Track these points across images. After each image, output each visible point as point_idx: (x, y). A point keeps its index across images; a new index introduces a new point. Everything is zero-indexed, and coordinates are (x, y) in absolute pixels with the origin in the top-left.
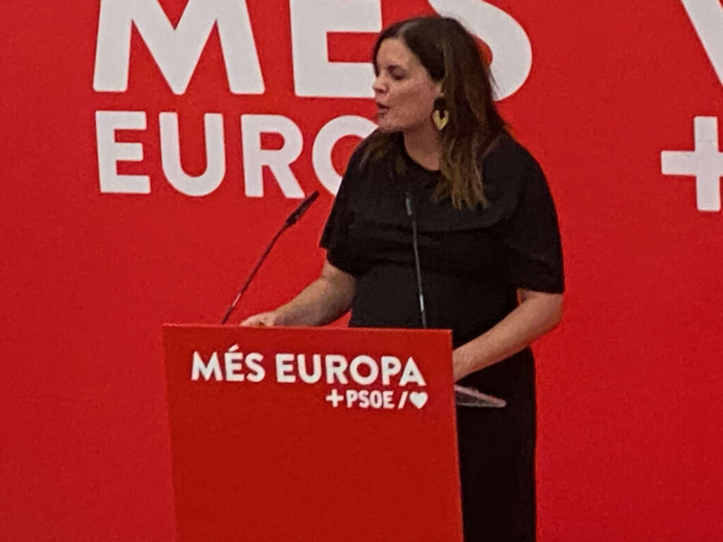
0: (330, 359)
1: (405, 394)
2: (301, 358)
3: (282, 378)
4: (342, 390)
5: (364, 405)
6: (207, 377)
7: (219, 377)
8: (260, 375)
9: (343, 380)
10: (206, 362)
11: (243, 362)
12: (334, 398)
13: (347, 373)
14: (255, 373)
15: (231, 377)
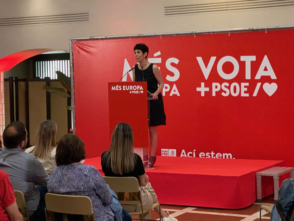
0: (130, 86)
1: (140, 91)
2: (126, 86)
3: (124, 89)
4: (132, 91)
5: (135, 93)
7: (115, 90)
8: (121, 89)
9: (132, 89)
10: (114, 87)
11: (119, 87)
12: (131, 92)
13: (132, 88)
14: (120, 89)
15: (117, 90)
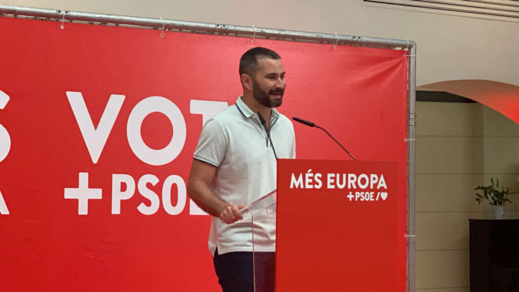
0: (350, 175)
1: (379, 193)
2: (338, 175)
3: (329, 187)
4: (354, 192)
5: (362, 200)
6: (297, 186)
7: (302, 187)
9: (355, 187)
10: (297, 179)
11: (313, 178)
12: (350, 196)
13: (356, 183)
14: (318, 184)
15: (308, 186)
